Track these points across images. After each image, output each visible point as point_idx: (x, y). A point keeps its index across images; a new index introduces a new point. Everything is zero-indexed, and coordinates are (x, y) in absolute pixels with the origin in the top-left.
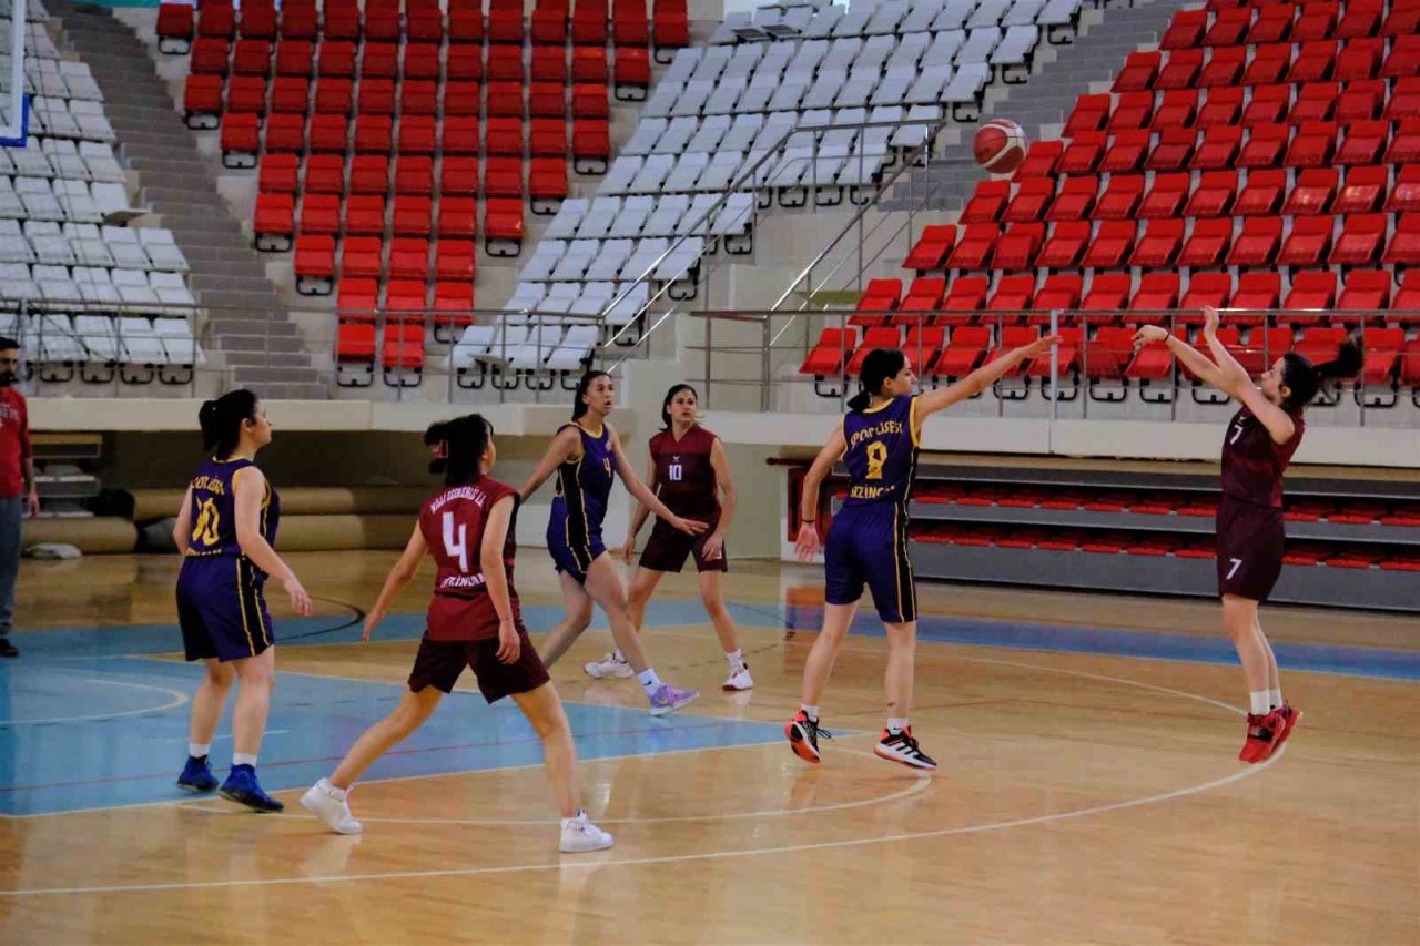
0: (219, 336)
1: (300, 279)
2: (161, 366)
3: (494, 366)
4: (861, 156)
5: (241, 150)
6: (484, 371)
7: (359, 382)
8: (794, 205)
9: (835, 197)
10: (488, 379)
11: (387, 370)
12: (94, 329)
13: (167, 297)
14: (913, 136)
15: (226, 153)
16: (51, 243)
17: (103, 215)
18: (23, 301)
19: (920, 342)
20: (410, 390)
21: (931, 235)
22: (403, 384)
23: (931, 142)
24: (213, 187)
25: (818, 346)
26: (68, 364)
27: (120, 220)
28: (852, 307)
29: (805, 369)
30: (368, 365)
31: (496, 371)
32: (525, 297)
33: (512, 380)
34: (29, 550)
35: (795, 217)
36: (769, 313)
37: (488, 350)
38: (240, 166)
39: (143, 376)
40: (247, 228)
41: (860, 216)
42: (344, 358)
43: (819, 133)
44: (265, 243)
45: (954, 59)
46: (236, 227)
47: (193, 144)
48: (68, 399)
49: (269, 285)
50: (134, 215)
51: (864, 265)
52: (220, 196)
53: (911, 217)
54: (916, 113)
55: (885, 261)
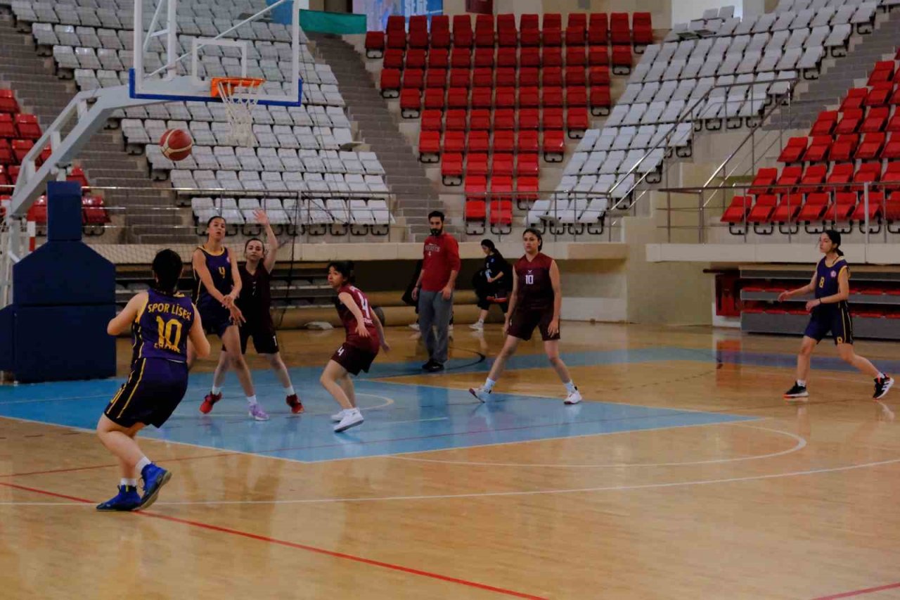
0: (402, 209)
1: (444, 177)
2: (372, 226)
3: (550, 222)
4: (752, 100)
5: (411, 109)
6: (545, 225)
7: (477, 232)
8: (715, 129)
9: (738, 123)
10: (548, 229)
11: (492, 225)
12: (337, 207)
13: (374, 189)
14: (781, 88)
15: (403, 110)
16: (313, 162)
17: (339, 145)
18: (300, 192)
19: (789, 203)
20: (506, 236)
21: (793, 143)
22: (502, 233)
23: (792, 91)
24: (397, 129)
25: (730, 206)
26: (323, 225)
27: (348, 148)
28: (749, 184)
29: (724, 219)
30: (481, 223)
31: (552, 224)
32: (566, 184)
33: (561, 230)
34: (306, 325)
35: (715, 135)
36: (702, 189)
37: (547, 213)
38: (411, 117)
39: (363, 231)
40: (415, 151)
41: (752, 134)
42: (469, 219)
43: (727, 88)
44: (425, 158)
45: (803, 44)
46: (409, 150)
47: (386, 106)
48: (324, 244)
49: (428, 181)
50: (356, 145)
51: (755, 160)
52: (401, 134)
53: (781, 133)
54: (782, 75)
55: (767, 158)
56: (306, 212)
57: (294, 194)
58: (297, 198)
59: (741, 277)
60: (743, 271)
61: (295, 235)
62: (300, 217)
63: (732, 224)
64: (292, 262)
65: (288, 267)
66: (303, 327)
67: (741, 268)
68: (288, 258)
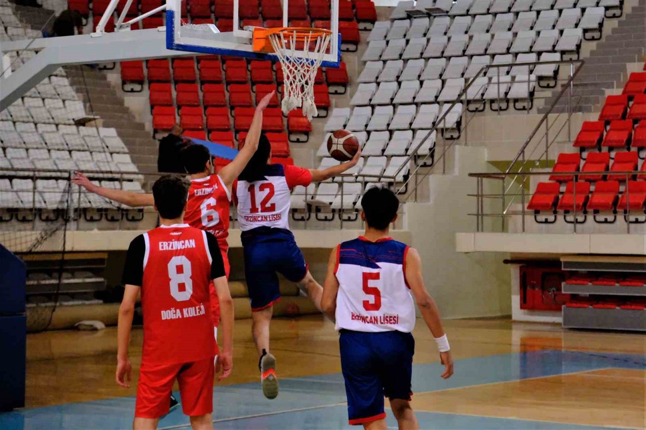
2: (127, 210)
3: (317, 207)
5: (132, 81)
6: (310, 210)
8: (479, 110)
9: (504, 106)
10: (313, 215)
14: (548, 70)
15: (124, 83)
17: (73, 119)
21: (587, 127)
24: (121, 103)
25: (535, 193)
26: (100, 210)
27: (81, 123)
28: (550, 170)
29: (530, 207)
31: (318, 210)
33: (330, 216)
34: (77, 324)
36: (505, 174)
37: (312, 198)
38: (132, 91)
40: (149, 127)
41: (546, 117)
45: (554, 26)
46: (141, 126)
47: (105, 78)
48: (96, 231)
50: (90, 120)
51: (549, 145)
52: (128, 109)
53: (570, 116)
54: (545, 57)
55: (558, 143)
56: (78, 194)
57: (66, 175)
58: (68, 179)
59: (563, 269)
60: (566, 263)
61: (67, 221)
62: (72, 200)
63: (537, 212)
64: (64, 252)
65: (58, 257)
66: (73, 327)
67: (562, 260)
68: (60, 248)
